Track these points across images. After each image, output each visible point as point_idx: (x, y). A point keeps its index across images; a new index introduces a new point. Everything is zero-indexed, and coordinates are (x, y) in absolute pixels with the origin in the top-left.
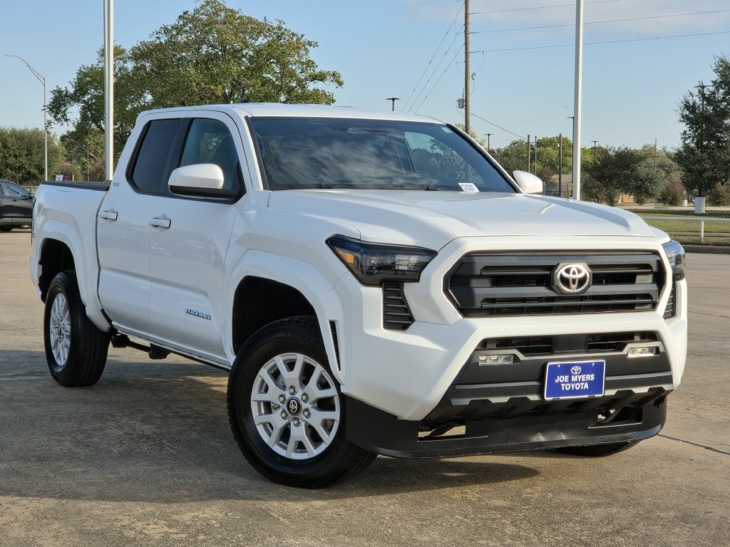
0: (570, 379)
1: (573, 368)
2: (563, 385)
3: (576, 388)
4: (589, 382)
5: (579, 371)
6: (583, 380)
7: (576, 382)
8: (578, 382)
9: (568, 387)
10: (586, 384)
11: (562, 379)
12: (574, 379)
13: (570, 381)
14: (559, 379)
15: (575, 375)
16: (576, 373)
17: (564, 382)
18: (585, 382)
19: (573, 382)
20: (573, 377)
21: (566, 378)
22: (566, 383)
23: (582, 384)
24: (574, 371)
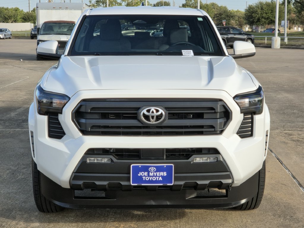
0: (148, 174)
1: (150, 168)
2: (144, 177)
3: (153, 179)
4: (162, 177)
5: (154, 170)
6: (158, 175)
7: (152, 176)
8: (154, 176)
9: (147, 178)
10: (160, 177)
11: (143, 174)
12: (151, 174)
13: (149, 176)
14: (140, 174)
15: (151, 172)
16: (152, 171)
17: (144, 176)
18: (159, 177)
19: (151, 176)
20: (150, 173)
21: (146, 174)
22: (146, 176)
23: (157, 178)
24: (151, 170)
